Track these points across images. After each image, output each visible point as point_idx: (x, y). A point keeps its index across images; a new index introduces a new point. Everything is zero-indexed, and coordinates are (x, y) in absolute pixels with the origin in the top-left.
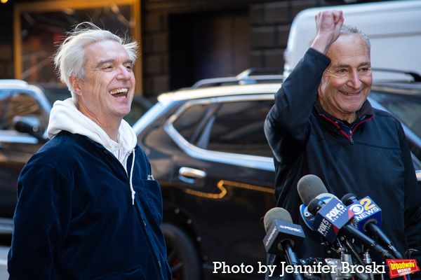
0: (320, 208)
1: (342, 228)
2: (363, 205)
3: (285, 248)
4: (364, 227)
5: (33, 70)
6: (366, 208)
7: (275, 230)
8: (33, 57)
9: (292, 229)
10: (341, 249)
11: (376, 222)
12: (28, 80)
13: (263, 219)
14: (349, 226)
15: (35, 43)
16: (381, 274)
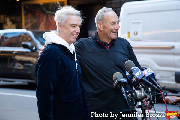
0: (133, 72)
1: (141, 79)
2: (148, 71)
3: (121, 87)
4: (149, 78)
5: (29, 25)
6: (149, 72)
7: (117, 80)
8: (29, 21)
9: (123, 80)
10: (141, 87)
11: (153, 77)
12: (27, 29)
13: (113, 77)
14: (143, 78)
15: (29, 15)
16: (155, 95)
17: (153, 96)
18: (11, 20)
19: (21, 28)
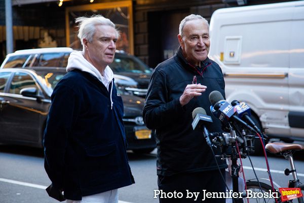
1: (231, 117)
2: (242, 106)
3: (203, 127)
4: (242, 116)
5: (76, 43)
7: (198, 118)
9: (206, 118)
10: (231, 128)
11: (248, 114)
14: (234, 116)
16: (251, 140)
17: (247, 141)
18: (50, 35)
19: (65, 46)
